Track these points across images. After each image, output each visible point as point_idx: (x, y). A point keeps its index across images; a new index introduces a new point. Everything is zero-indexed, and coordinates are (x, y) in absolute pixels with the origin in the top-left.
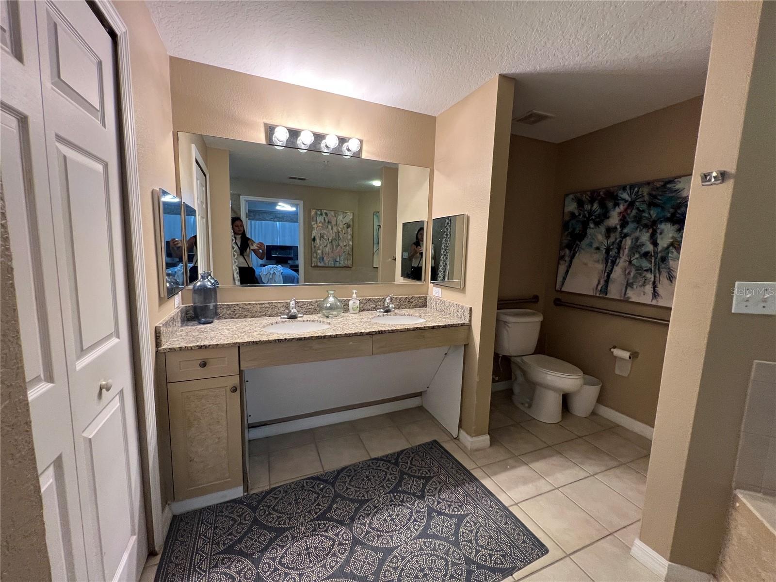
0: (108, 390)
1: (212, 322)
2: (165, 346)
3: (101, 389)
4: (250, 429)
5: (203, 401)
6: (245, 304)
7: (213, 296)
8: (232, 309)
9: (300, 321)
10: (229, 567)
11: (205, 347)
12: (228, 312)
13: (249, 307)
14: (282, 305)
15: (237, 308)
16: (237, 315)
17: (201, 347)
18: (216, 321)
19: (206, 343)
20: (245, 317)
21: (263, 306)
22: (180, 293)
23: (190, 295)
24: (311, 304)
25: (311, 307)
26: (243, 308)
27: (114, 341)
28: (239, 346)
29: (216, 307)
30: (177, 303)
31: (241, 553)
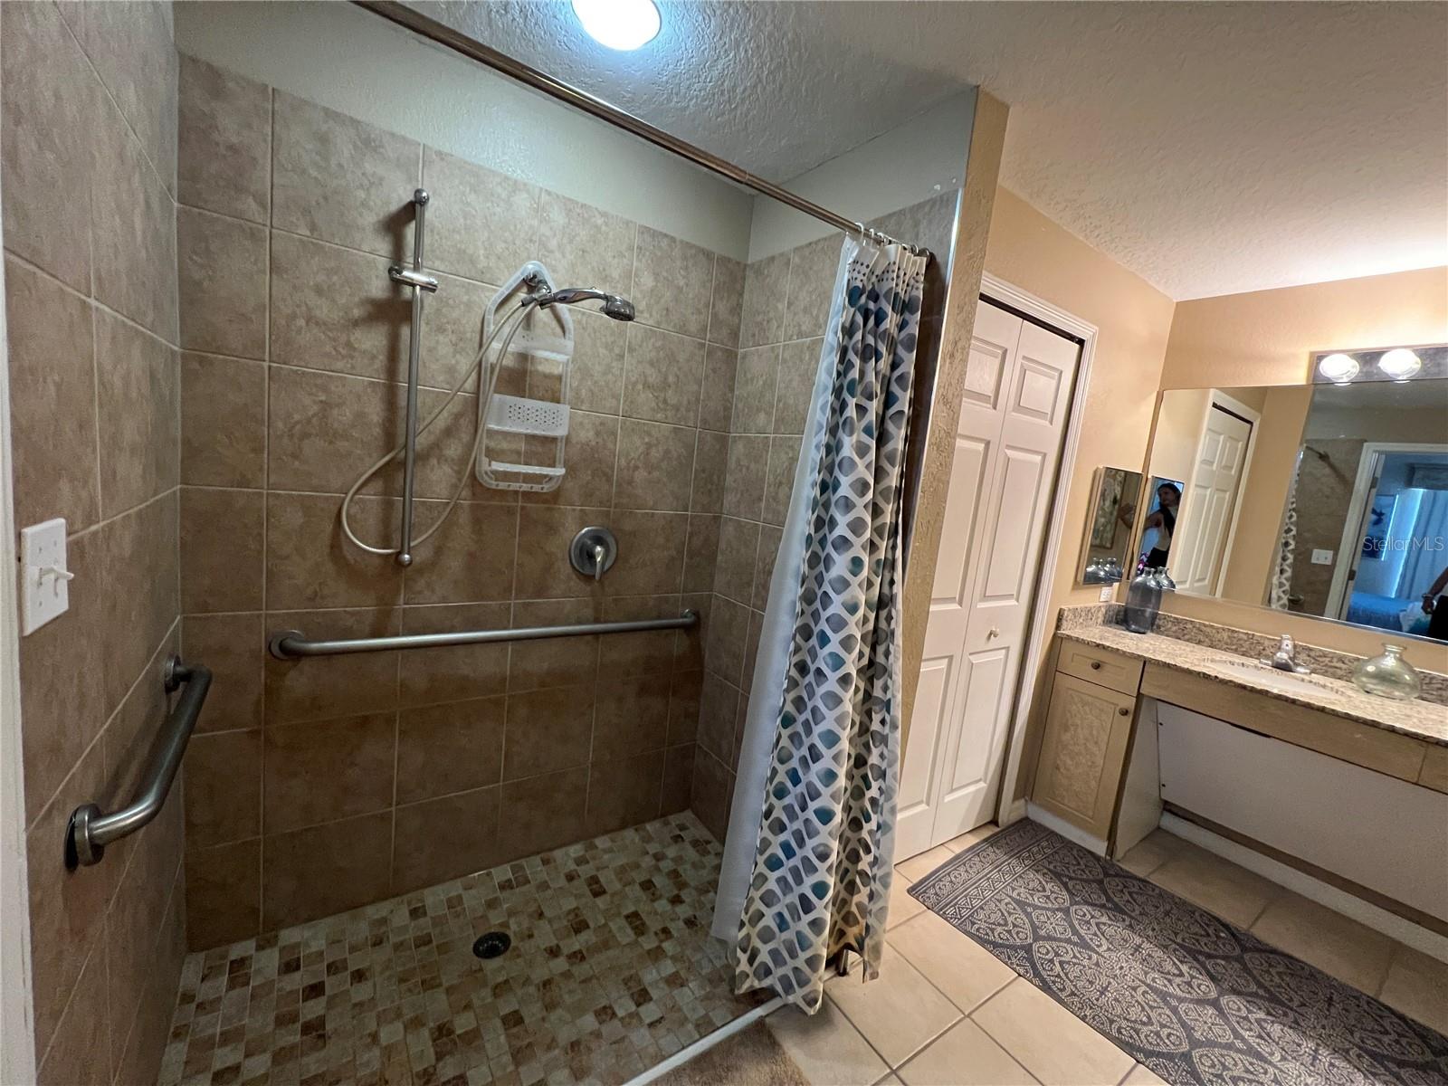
0: (995, 636)
1: (1144, 633)
2: (1065, 631)
3: (991, 634)
4: (1165, 813)
5: (1087, 708)
6: (1205, 625)
7: (1153, 600)
8: (1181, 626)
9: (1297, 679)
10: (1047, 882)
11: (1104, 647)
12: (1174, 628)
13: (1208, 630)
14: (1273, 643)
15: (1189, 626)
16: (1187, 637)
17: (1098, 645)
18: (1150, 634)
19: (1107, 644)
20: (1199, 643)
21: (1236, 635)
22: (1116, 585)
23: (1126, 591)
24: (1341, 659)
25: (1340, 665)
26: (1199, 629)
27: (1013, 602)
28: (1146, 661)
29: (1155, 616)
30: (1108, 595)
31: (1065, 885)
